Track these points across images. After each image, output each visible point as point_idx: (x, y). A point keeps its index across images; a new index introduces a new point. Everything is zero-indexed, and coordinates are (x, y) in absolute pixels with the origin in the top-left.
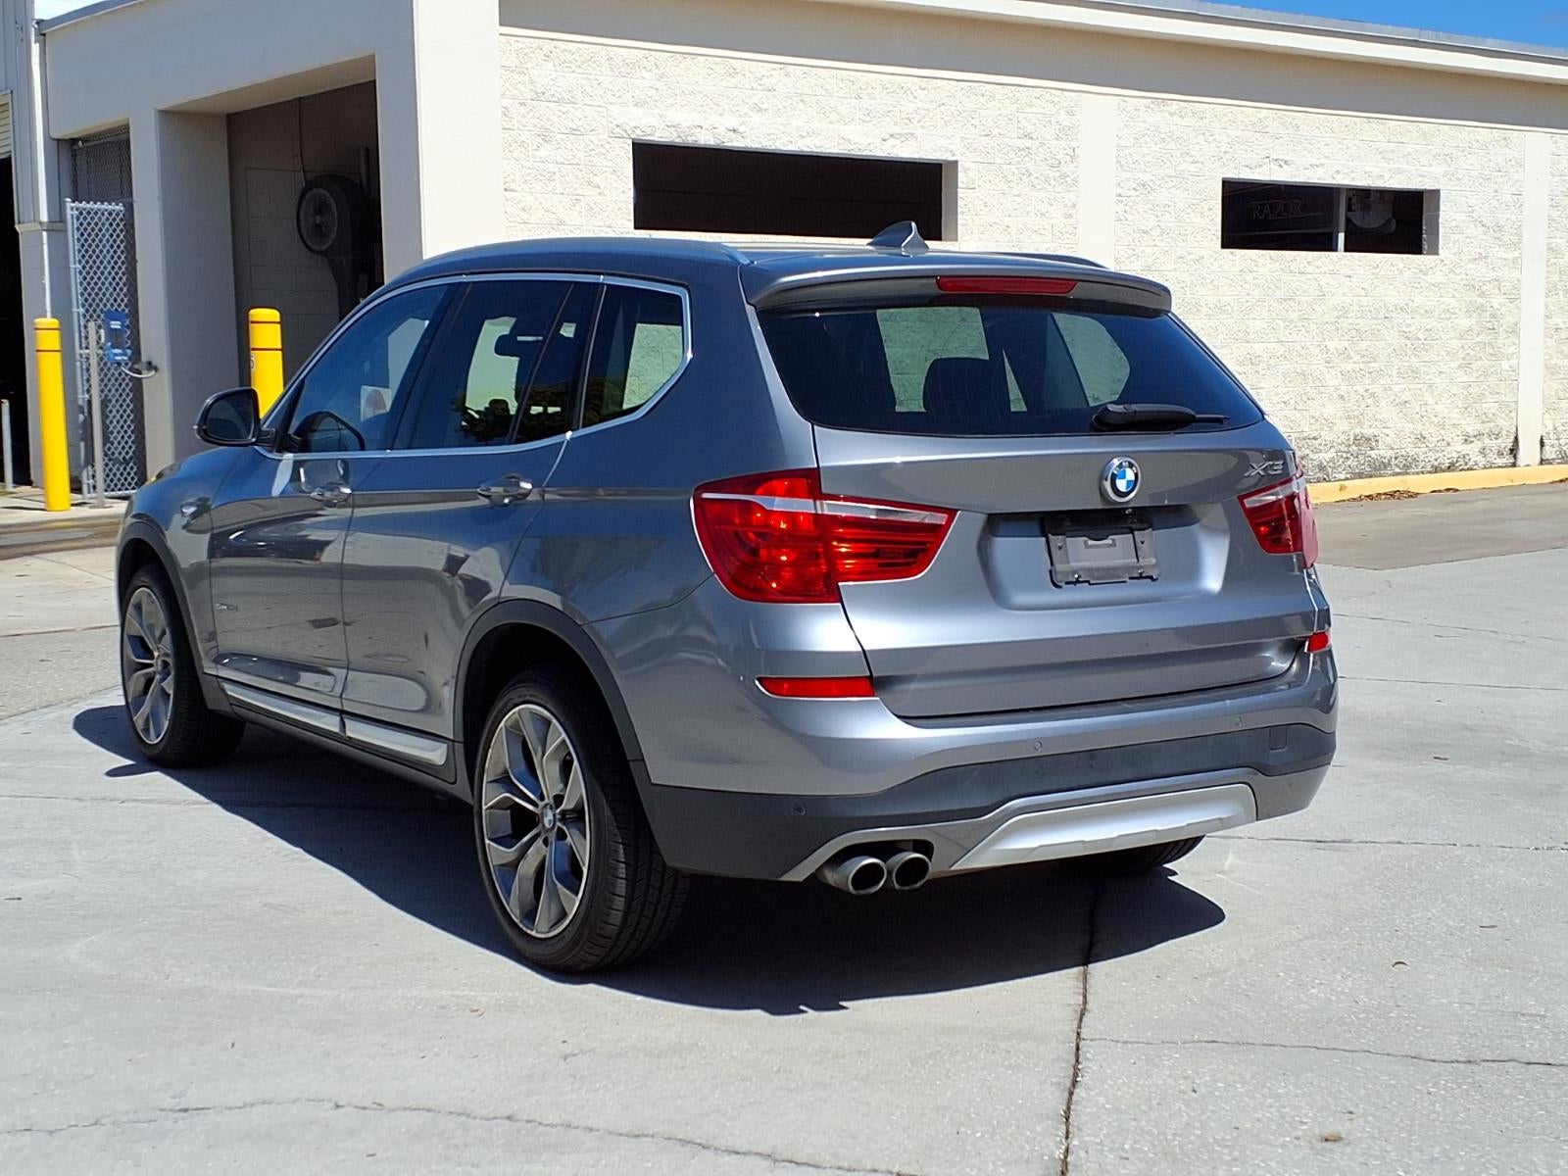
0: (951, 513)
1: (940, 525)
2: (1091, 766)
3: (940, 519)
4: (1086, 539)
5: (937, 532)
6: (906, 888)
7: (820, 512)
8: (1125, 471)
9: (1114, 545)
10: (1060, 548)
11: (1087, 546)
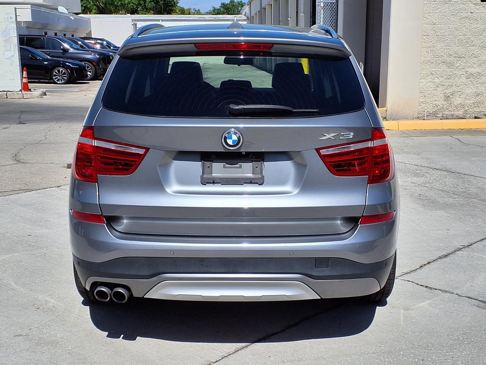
0: (147, 149)
1: (142, 154)
2: (202, 264)
3: (141, 151)
4: (225, 164)
5: (141, 157)
6: (119, 302)
7: (93, 145)
8: (232, 135)
9: (241, 167)
10: (209, 167)
11: (224, 167)
